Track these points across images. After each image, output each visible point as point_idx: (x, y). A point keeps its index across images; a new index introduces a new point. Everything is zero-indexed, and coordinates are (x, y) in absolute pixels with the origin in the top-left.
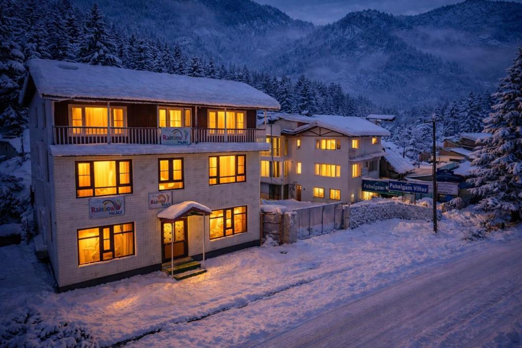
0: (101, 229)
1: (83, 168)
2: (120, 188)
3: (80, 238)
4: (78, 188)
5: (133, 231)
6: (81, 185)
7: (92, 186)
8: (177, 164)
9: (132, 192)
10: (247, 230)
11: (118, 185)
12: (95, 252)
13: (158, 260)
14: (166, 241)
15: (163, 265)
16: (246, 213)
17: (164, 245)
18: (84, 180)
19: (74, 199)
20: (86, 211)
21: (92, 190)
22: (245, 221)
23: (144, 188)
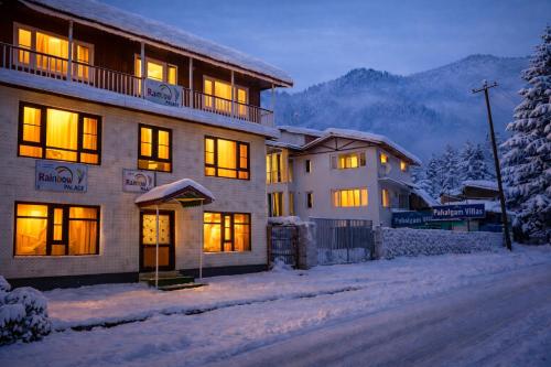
0: (51, 208)
1: (31, 114)
2: (83, 155)
3: (19, 214)
4: (21, 141)
5: (98, 220)
6: (25, 138)
7: (42, 143)
8: (163, 136)
9: (99, 163)
10: (250, 249)
11: (80, 149)
12: (39, 243)
13: (134, 267)
14: (146, 240)
15: (141, 275)
16: (250, 224)
17: (142, 246)
18: (30, 133)
19: (13, 157)
20: (31, 178)
21: (41, 149)
22: (247, 236)
23: (117, 160)
